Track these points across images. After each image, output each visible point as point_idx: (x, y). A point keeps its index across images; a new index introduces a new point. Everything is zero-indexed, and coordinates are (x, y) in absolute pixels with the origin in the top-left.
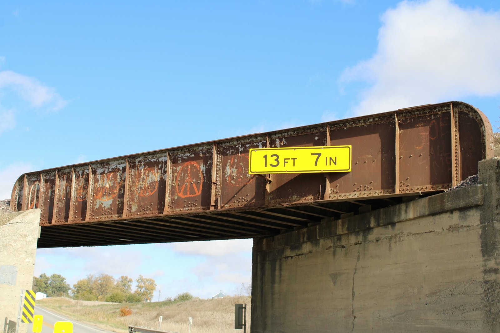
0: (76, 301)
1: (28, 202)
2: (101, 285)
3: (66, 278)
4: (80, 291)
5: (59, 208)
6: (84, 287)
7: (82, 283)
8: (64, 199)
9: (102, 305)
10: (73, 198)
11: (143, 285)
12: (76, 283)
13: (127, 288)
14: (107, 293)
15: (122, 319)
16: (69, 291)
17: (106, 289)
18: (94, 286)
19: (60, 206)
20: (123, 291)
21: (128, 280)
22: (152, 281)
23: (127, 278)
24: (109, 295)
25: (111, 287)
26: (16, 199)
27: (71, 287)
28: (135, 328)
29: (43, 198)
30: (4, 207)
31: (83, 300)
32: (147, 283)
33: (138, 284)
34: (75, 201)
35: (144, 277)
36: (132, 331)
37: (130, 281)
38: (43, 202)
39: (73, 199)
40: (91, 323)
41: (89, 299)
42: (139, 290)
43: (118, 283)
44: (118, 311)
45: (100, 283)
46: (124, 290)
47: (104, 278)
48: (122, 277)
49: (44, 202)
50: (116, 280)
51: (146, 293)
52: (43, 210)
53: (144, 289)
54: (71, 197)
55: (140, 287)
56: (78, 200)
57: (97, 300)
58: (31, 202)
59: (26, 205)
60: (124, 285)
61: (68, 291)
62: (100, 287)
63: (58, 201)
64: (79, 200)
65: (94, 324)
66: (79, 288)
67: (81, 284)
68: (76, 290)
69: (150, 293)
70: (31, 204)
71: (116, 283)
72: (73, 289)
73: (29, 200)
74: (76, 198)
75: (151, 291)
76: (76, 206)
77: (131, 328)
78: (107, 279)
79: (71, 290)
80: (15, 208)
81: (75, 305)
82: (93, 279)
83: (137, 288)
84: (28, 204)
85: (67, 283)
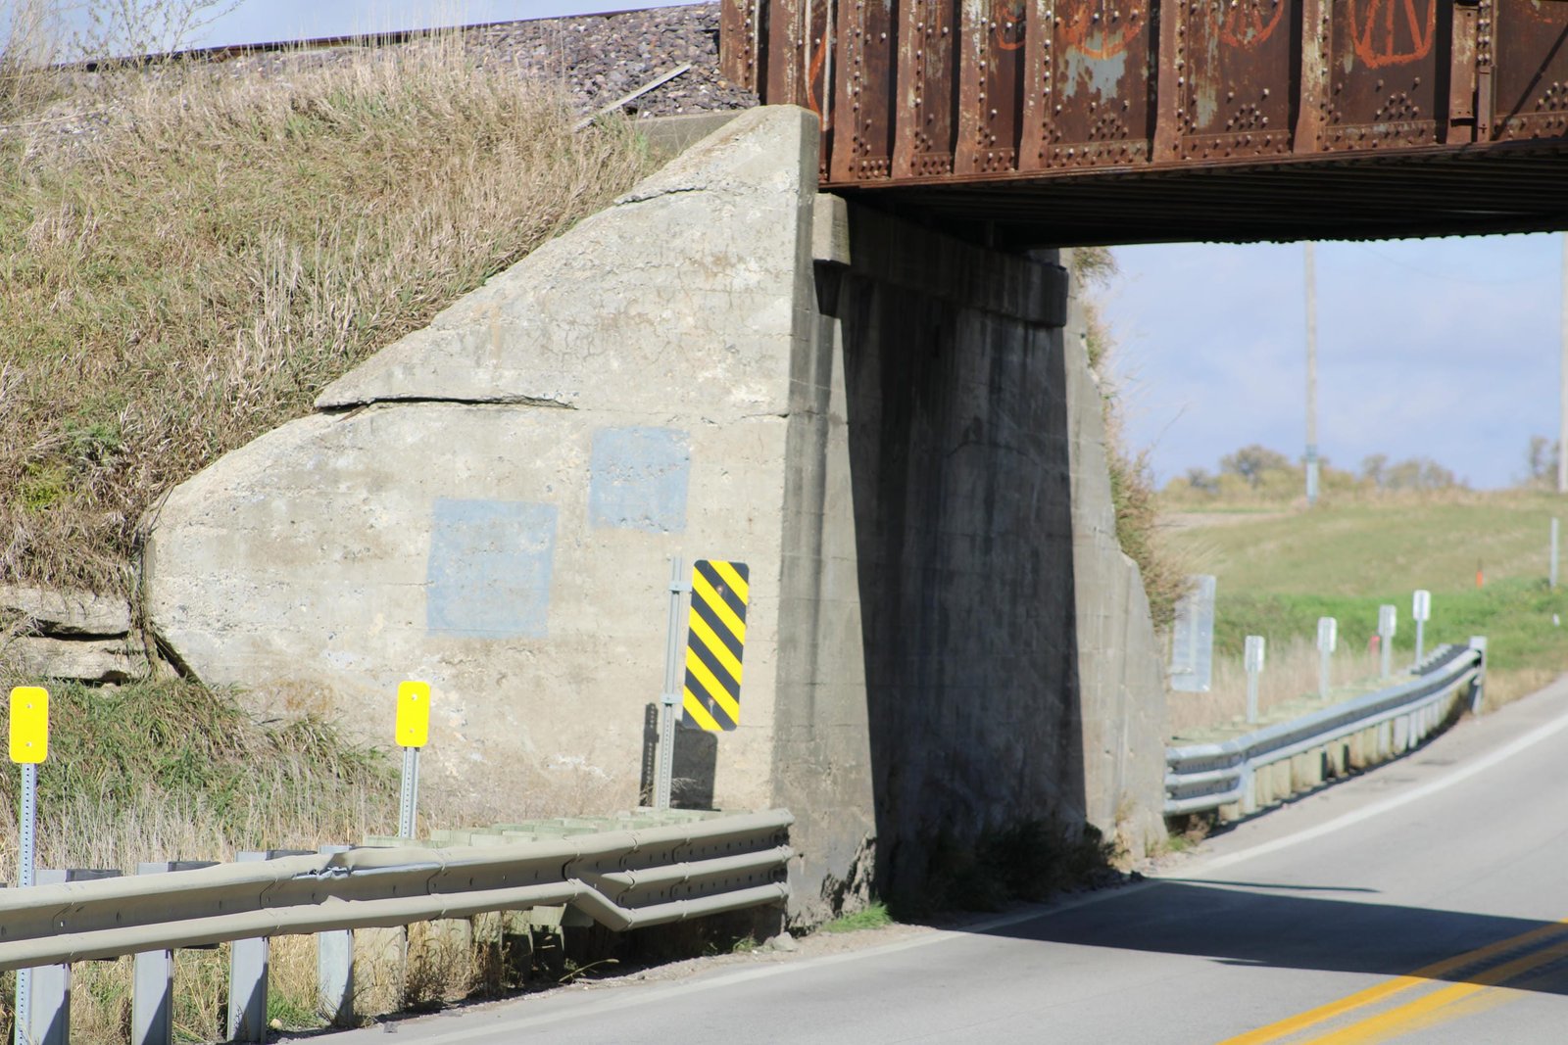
1: (803, 39)
5: (927, 83)
8: (944, 35)
10: (973, 31)
19: (930, 71)
26: (750, 13)
29: (861, 18)
30: (687, 66)
34: (986, 47)
38: (860, 42)
39: (977, 37)
49: (866, 42)
52: (865, 88)
54: (964, 29)
56: (998, 44)
58: (813, 39)
59: (788, 54)
63: (920, 47)
64: (1002, 45)
70: (815, 48)
73: (804, 26)
74: (992, 30)
76: (991, 76)
80: (749, 67)
84: (800, 48)
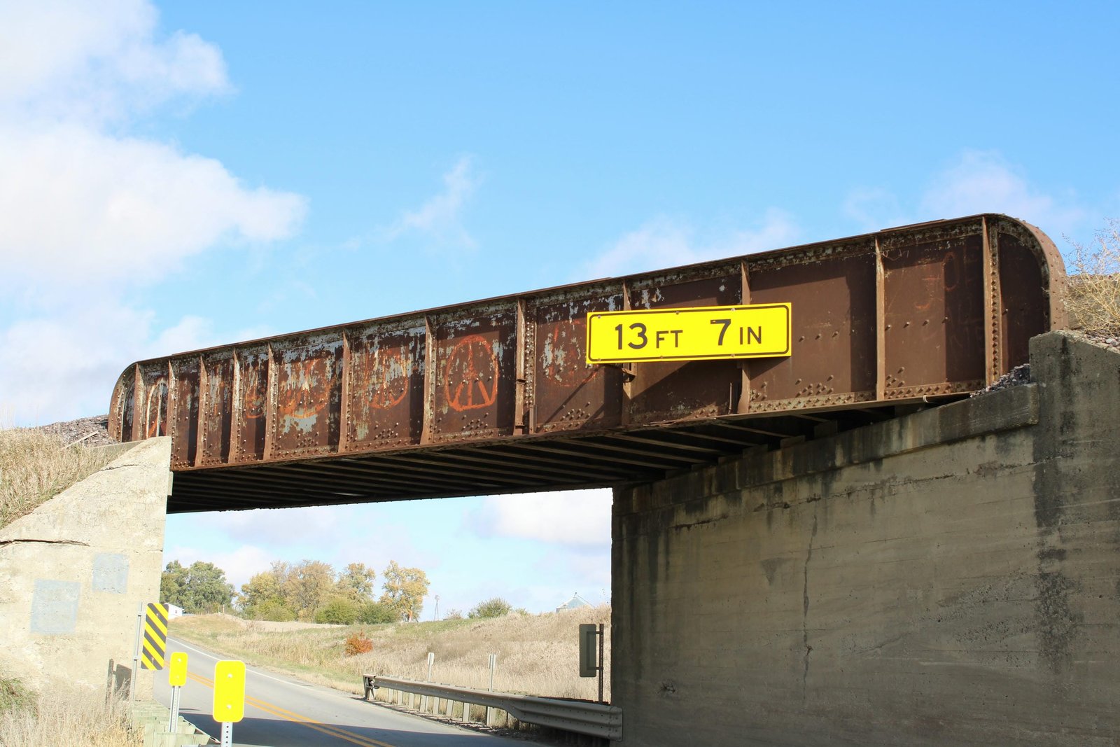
0: (249, 622)
1: (146, 422)
2: (304, 585)
3: (223, 570)
4: (259, 601)
5: (209, 433)
6: (266, 590)
7: (263, 582)
8: (218, 415)
9: (306, 630)
10: (236, 412)
11: (398, 583)
12: (248, 582)
13: (362, 590)
14: (318, 602)
15: (351, 660)
16: (234, 600)
17: (317, 594)
18: (289, 587)
19: (211, 429)
20: (354, 598)
21: (365, 572)
22: (418, 575)
23: (361, 567)
24: (321, 609)
25: (326, 590)
26: (119, 415)
27: (238, 590)
28: (378, 680)
29: (176, 413)
30: (97, 432)
31: (264, 620)
32: (408, 579)
33: (386, 581)
34: (241, 418)
35: (401, 566)
36: (370, 685)
37: (369, 575)
38: (175, 421)
39: (237, 415)
40: (284, 671)
41: (278, 618)
42: (391, 594)
43: (342, 580)
44: (342, 642)
45: (302, 581)
46: (355, 594)
47: (312, 568)
48: (352, 567)
49: (178, 420)
50: (337, 573)
51: (405, 602)
52: (177, 437)
53: (401, 593)
54: (233, 411)
55: (391, 589)
56: (246, 416)
57: (297, 619)
58: (150, 422)
59: (140, 427)
60: (357, 585)
61: (230, 601)
62: (302, 589)
63: (206, 420)
64: (249, 417)
65: (290, 673)
66: (255, 594)
67: (260, 585)
68: (247, 597)
69: (415, 602)
70: (151, 425)
71: (336, 580)
72: (243, 594)
73: (146, 417)
74: (243, 412)
75: (418, 597)
76: (243, 428)
77: (369, 678)
78: (317, 571)
79: (237, 597)
80: (119, 433)
81: (247, 632)
82: (287, 572)
83: (385, 590)
84: (144, 426)
85: (227, 582)
